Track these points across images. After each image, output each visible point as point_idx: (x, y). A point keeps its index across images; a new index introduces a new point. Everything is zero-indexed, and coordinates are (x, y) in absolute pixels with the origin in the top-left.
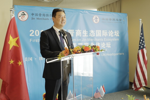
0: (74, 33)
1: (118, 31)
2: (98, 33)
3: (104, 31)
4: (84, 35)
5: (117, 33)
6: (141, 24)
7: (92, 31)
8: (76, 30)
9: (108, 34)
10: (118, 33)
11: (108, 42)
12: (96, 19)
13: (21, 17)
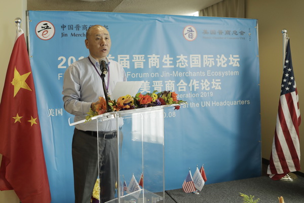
0: (145, 60)
1: (238, 56)
2: (195, 61)
3: (207, 56)
4: (166, 64)
5: (234, 60)
6: (286, 41)
7: (182, 57)
8: (148, 56)
9: (216, 62)
10: (236, 60)
11: (216, 78)
12: (190, 33)
13: (41, 32)
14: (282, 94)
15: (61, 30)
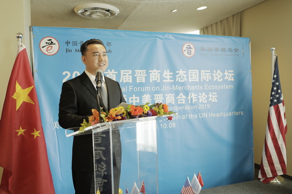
0: (146, 75)
1: (232, 71)
2: (193, 76)
3: (204, 71)
4: (166, 79)
5: (229, 74)
6: (274, 58)
7: (181, 72)
8: (150, 71)
9: (212, 77)
10: (231, 75)
11: (212, 91)
12: (188, 50)
13: (46, 48)
14: (271, 105)
15: (65, 46)
